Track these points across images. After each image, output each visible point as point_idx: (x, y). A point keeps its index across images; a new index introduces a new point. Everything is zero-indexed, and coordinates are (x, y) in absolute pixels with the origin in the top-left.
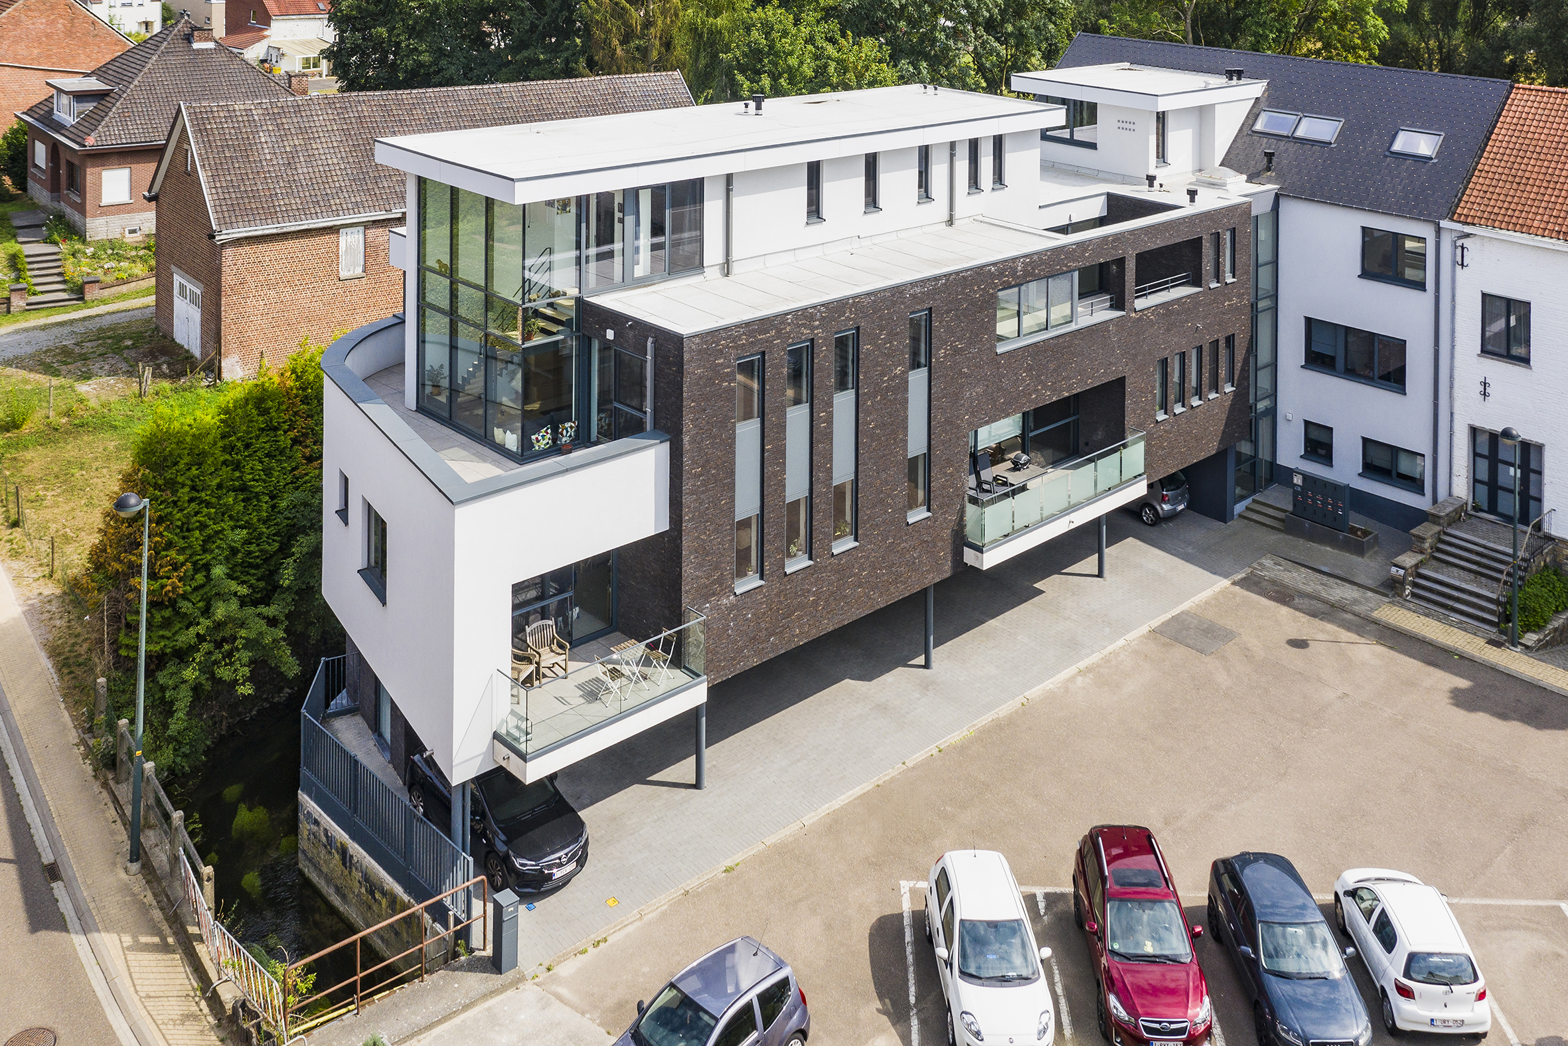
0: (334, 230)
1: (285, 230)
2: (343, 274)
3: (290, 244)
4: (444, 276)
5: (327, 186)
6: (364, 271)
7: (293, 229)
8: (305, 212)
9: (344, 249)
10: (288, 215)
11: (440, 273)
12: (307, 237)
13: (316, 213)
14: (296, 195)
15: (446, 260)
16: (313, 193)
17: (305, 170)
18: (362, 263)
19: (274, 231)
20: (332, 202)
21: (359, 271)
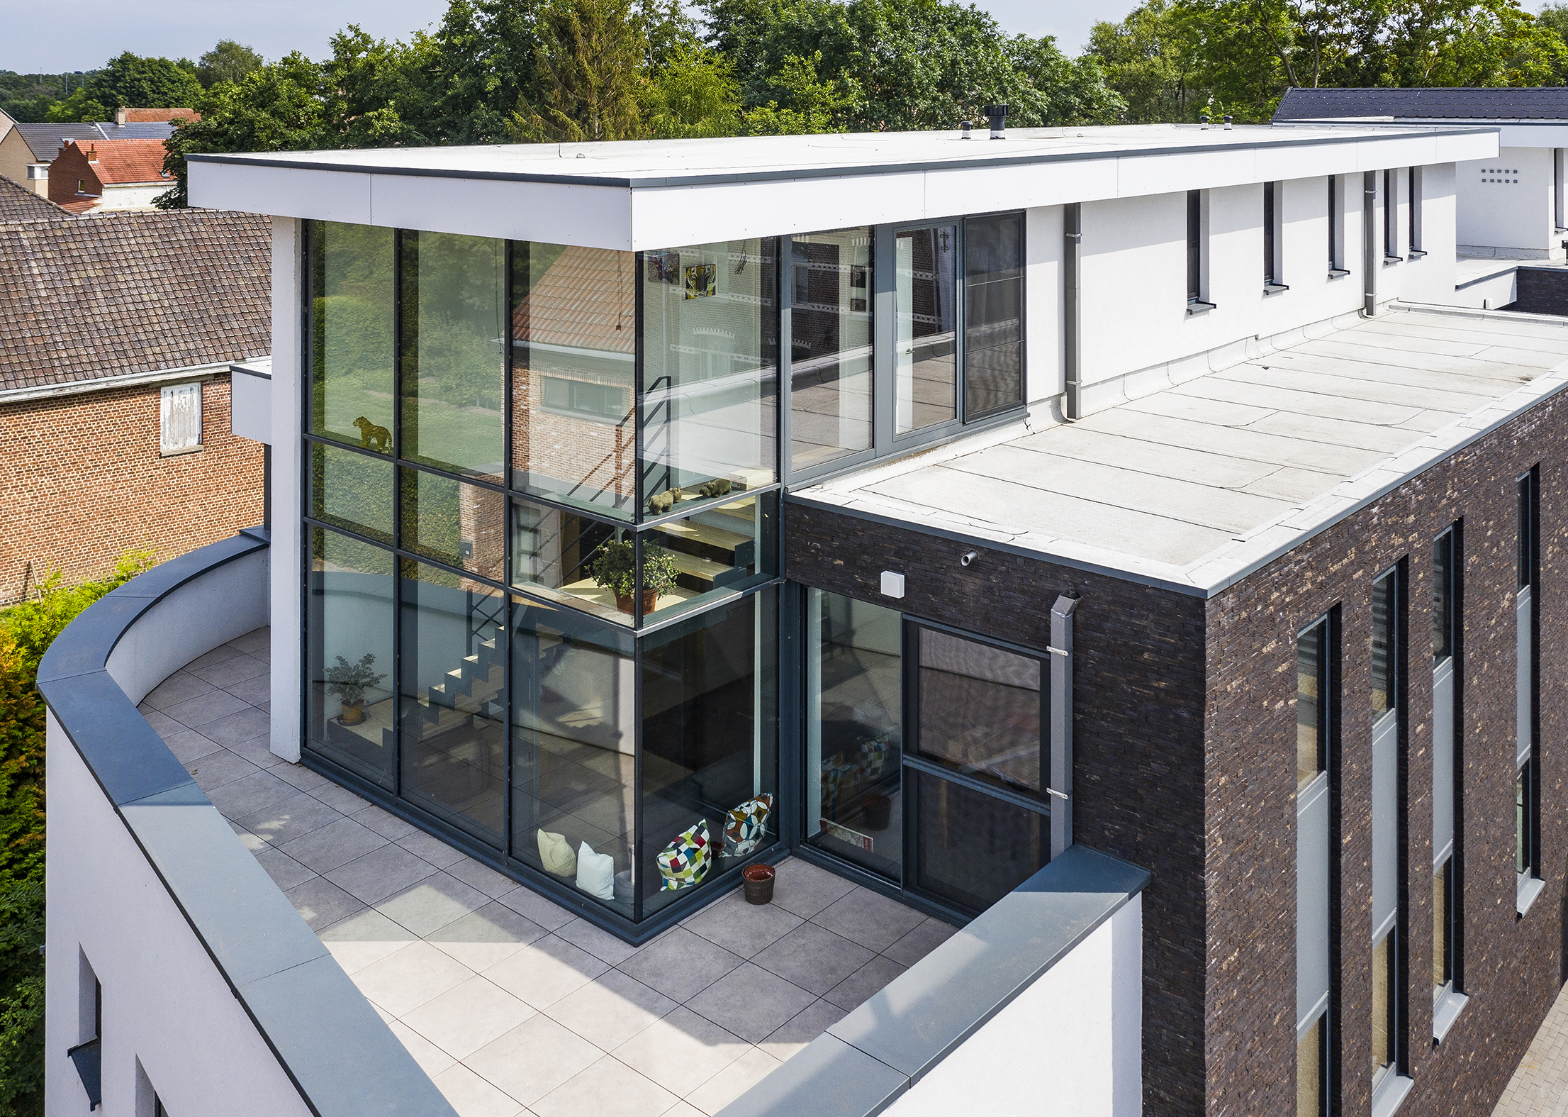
0: (153, 389)
1: (68, 391)
2: (166, 448)
3: (77, 411)
4: (378, 455)
5: (140, 330)
6: (201, 442)
7: (82, 389)
8: (104, 367)
9: (168, 414)
10: (72, 369)
11: (366, 450)
12: (106, 400)
13: (122, 367)
14: (88, 342)
15: (384, 418)
16: (116, 340)
17: (105, 310)
18: (197, 431)
19: (50, 394)
20: (148, 351)
21: (193, 443)
